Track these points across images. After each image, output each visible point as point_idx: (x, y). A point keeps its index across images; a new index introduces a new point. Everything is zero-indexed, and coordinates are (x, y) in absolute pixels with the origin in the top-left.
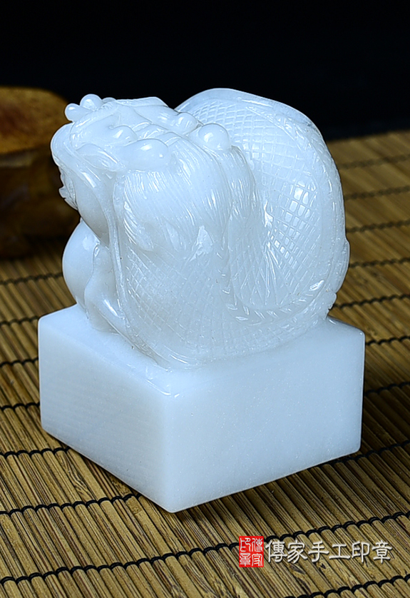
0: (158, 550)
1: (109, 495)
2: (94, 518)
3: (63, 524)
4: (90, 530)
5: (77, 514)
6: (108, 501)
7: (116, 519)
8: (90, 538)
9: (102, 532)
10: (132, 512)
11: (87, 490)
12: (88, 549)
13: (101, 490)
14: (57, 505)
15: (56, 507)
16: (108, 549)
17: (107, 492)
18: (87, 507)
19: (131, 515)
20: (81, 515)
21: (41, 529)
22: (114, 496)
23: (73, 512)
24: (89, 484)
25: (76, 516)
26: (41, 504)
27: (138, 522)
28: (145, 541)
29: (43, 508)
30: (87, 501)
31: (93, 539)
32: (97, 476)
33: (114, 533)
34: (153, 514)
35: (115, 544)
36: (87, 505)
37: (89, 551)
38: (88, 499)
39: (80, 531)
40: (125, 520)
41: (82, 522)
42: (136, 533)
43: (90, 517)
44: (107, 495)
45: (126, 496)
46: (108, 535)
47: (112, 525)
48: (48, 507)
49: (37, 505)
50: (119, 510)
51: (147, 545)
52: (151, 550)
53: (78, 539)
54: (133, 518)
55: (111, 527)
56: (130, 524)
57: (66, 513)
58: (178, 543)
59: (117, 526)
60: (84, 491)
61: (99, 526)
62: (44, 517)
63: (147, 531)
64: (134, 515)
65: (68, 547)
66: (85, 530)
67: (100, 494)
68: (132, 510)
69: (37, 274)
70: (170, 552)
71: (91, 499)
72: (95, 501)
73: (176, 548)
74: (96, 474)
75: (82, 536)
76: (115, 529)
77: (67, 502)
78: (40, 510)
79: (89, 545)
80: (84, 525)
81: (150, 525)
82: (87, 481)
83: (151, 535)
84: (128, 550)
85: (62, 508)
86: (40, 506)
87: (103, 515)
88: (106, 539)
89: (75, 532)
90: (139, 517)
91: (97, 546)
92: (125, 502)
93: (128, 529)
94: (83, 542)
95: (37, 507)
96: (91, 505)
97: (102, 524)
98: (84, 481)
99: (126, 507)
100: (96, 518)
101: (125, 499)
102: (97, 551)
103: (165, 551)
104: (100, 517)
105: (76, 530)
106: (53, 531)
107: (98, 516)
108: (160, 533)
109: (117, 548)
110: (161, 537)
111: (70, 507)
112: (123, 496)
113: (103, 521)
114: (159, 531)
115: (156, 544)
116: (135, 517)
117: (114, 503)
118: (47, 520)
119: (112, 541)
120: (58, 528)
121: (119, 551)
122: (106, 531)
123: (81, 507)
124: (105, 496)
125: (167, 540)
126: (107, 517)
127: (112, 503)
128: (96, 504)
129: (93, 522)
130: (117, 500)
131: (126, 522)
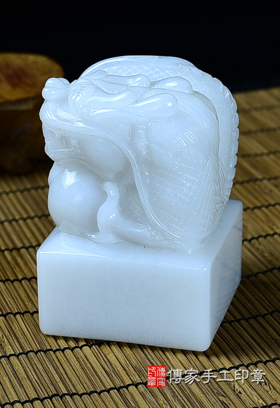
0: (122, 381)
1: (88, 342)
2: (78, 359)
3: (56, 363)
4: (74, 367)
5: (65, 357)
6: (87, 347)
7: (93, 359)
8: (74, 374)
9: (83, 369)
10: (104, 355)
12: (73, 381)
14: (51, 350)
15: (51, 352)
16: (87, 381)
18: (72, 351)
20: (68, 357)
21: (40, 367)
22: (91, 343)
23: (62, 355)
25: (64, 358)
26: (40, 349)
27: (109, 361)
28: (113, 375)
29: (42, 352)
30: (73, 347)
31: (76, 374)
33: (92, 370)
34: (120, 356)
35: (92, 378)
37: (74, 383)
38: (73, 345)
39: (68, 369)
40: (99, 360)
41: (69, 362)
42: (107, 369)
43: (75, 358)
46: (87, 371)
47: (90, 364)
48: (45, 352)
49: (37, 350)
50: (95, 353)
51: (115, 378)
52: (118, 382)
53: (66, 374)
54: (105, 359)
55: (89, 366)
56: (103, 363)
57: (58, 356)
58: (137, 376)
59: (93, 364)
61: (81, 365)
62: (42, 358)
63: (115, 368)
64: (106, 356)
65: (59, 379)
66: (71, 368)
67: (82, 342)
68: (105, 353)
69: (36, 185)
70: (131, 383)
71: (75, 346)
72: (78, 347)
73: (136, 380)
75: (69, 372)
76: (92, 367)
77: (58, 348)
78: (39, 353)
79: (73, 379)
80: (70, 364)
81: (117, 364)
83: (118, 371)
84: (101, 381)
85: (54, 352)
86: (39, 351)
87: (83, 356)
88: (86, 374)
89: (64, 369)
90: (109, 358)
91: (79, 379)
92: (99, 347)
93: (102, 366)
94: (70, 377)
95: (37, 351)
96: (75, 350)
97: (83, 363)
99: (100, 351)
100: (79, 358)
101: (99, 345)
102: (80, 382)
103: (128, 382)
104: (82, 358)
105: (64, 368)
106: (49, 368)
107: (80, 358)
108: (124, 370)
109: (94, 380)
110: (125, 372)
111: (60, 352)
112: (98, 343)
113: (84, 361)
114: (123, 368)
115: (122, 377)
116: (107, 358)
117: (92, 348)
118: (44, 361)
119: (90, 375)
120: (52, 366)
121: (95, 382)
122: (86, 368)
123: (68, 352)
124: (86, 343)
125: (129, 374)
126: (86, 358)
127: (90, 348)
128: (79, 349)
129: (77, 362)
130: (94, 346)
131: (100, 361)
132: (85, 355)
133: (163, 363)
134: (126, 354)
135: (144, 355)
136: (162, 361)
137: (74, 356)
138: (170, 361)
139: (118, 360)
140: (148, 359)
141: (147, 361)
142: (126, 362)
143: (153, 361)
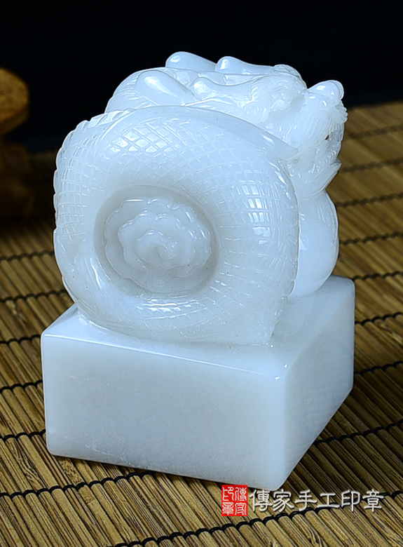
0: (110, 539)
1: (61, 483)
2: (45, 507)
3: (13, 513)
4: (40, 519)
5: (28, 504)
6: (60, 490)
7: (67, 508)
8: (40, 528)
9: (53, 521)
10: (85, 501)
11: (38, 479)
12: (37, 538)
13: (53, 478)
14: (7, 494)
15: (6, 497)
16: (59, 539)
17: (59, 480)
18: (37, 496)
19: (83, 504)
20: (32, 504)
22: (66, 484)
23: (23, 501)
24: (40, 472)
25: (25, 506)
27: (91, 511)
28: (98, 531)
30: (38, 489)
31: (43, 529)
32: (49, 464)
33: (66, 522)
34: (106, 504)
35: (66, 534)
36: (38, 493)
37: (39, 541)
38: (39, 487)
39: (31, 521)
40: (77, 509)
41: (33, 512)
42: (89, 522)
43: (41, 505)
44: (58, 483)
45: (78, 485)
46: (59, 524)
47: (64, 514)
50: (71, 499)
51: (99, 534)
52: (104, 540)
53: (29, 528)
54: (86, 507)
55: (62, 516)
56: (82, 513)
57: (16, 502)
58: (131, 532)
59: (69, 515)
60: (35, 479)
61: (50, 516)
63: (100, 521)
64: (86, 504)
65: (17, 537)
66: (35, 520)
67: (52, 482)
68: (85, 499)
70: (123, 542)
71: (42, 488)
72: (46, 490)
73: (129, 538)
74: (48, 462)
75: (32, 526)
76: (66, 518)
77: (17, 491)
79: (38, 535)
81: (103, 514)
82: (39, 469)
83: (104, 525)
85: (11, 497)
87: (54, 503)
88: (57, 529)
89: (25, 522)
90: (91, 507)
91: (47, 536)
92: (77, 491)
93: (81, 519)
94: (33, 533)
96: (42, 493)
97: (53, 513)
98: (35, 469)
99: (78, 496)
100: (47, 506)
101: (78, 488)
103: (118, 540)
104: (52, 506)
105: (26, 519)
107: (49, 505)
108: (114, 523)
109: (68, 538)
110: (114, 527)
111: (20, 496)
112: (75, 485)
113: (54, 510)
115: (109, 534)
116: (88, 506)
117: (66, 491)
119: (64, 530)
120: (7, 518)
122: (57, 520)
123: (32, 496)
124: (57, 485)
125: (120, 530)
126: (58, 506)
127: (64, 492)
128: (47, 492)
129: (44, 511)
130: (69, 489)
131: (78, 511)
132: (56, 502)
133: (169, 512)
134: (115, 501)
135: (141, 502)
136: (168, 511)
137: (40, 503)
138: (179, 510)
139: (104, 510)
140: (148, 508)
141: (147, 510)
142: (115, 511)
143: (155, 511)
